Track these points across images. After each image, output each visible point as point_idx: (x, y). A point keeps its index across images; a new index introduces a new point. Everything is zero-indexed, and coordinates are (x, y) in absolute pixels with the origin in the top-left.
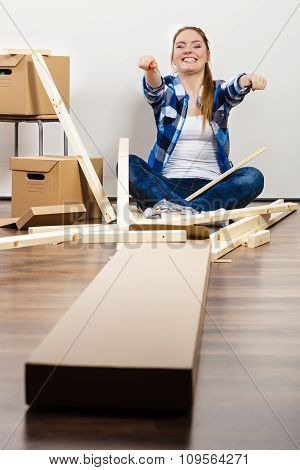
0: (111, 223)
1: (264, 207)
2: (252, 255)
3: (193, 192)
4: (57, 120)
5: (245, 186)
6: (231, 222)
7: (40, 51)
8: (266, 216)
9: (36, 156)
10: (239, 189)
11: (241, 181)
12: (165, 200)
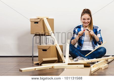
1: (106, 58)
2: (103, 71)
3: (87, 54)
5: (101, 52)
7: (46, 17)
8: (107, 60)
9: (45, 45)
10: (99, 53)
12: (79, 56)
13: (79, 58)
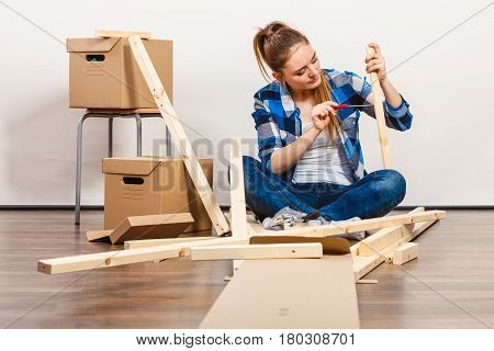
0: (223, 235)
4: (159, 115)
5: (384, 192)
6: (367, 234)
7: (138, 33)
8: (409, 226)
10: (376, 195)
11: (378, 186)
12: (287, 208)
13: (286, 215)
